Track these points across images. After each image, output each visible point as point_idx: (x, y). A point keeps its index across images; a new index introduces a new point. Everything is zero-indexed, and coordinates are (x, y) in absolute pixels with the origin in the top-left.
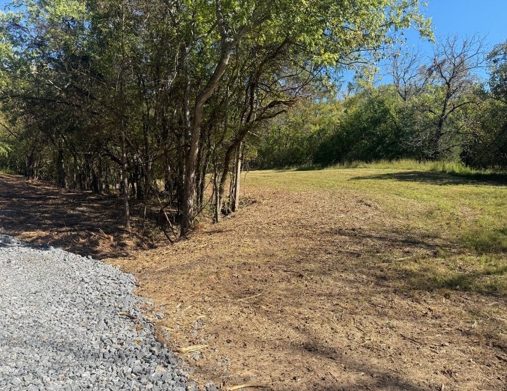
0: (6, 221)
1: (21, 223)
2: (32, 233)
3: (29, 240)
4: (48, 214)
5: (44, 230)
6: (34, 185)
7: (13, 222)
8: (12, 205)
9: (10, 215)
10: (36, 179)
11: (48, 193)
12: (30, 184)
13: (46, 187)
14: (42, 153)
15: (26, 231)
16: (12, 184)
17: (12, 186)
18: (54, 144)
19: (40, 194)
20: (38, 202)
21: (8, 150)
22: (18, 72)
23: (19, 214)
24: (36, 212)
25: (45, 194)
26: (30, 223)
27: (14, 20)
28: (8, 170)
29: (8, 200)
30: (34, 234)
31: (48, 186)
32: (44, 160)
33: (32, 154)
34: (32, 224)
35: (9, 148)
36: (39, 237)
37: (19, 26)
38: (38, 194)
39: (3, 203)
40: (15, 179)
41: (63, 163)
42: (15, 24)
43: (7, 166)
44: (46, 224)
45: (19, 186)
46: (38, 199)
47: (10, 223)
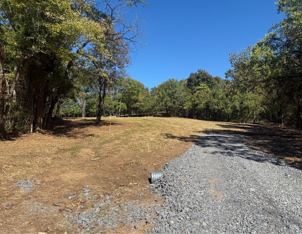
0: (274, 150)
1: (283, 151)
2: (291, 159)
3: (290, 162)
4: (298, 147)
5: (298, 157)
6: (282, 128)
7: (278, 151)
8: (274, 141)
9: (275, 146)
10: (283, 124)
11: (293, 134)
12: (280, 128)
13: (290, 130)
14: (286, 109)
15: (287, 157)
16: (270, 128)
17: (270, 129)
18: (295, 103)
19: (288, 134)
20: (289, 139)
21: (265, 109)
22: (277, 64)
23: (281, 146)
24: (290, 146)
25: (291, 134)
26: (288, 152)
27: (273, 36)
28: (266, 120)
29: (271, 137)
30: (292, 159)
31: (291, 129)
32: (288, 113)
33: (281, 110)
34: (290, 153)
35: (266, 108)
36: (296, 162)
37: (276, 39)
38: (287, 134)
39: (269, 139)
40: (270, 125)
41: (301, 114)
42: (273, 38)
43: (265, 118)
44: (298, 153)
45: (274, 129)
46: (288, 137)
47: (276, 151)
